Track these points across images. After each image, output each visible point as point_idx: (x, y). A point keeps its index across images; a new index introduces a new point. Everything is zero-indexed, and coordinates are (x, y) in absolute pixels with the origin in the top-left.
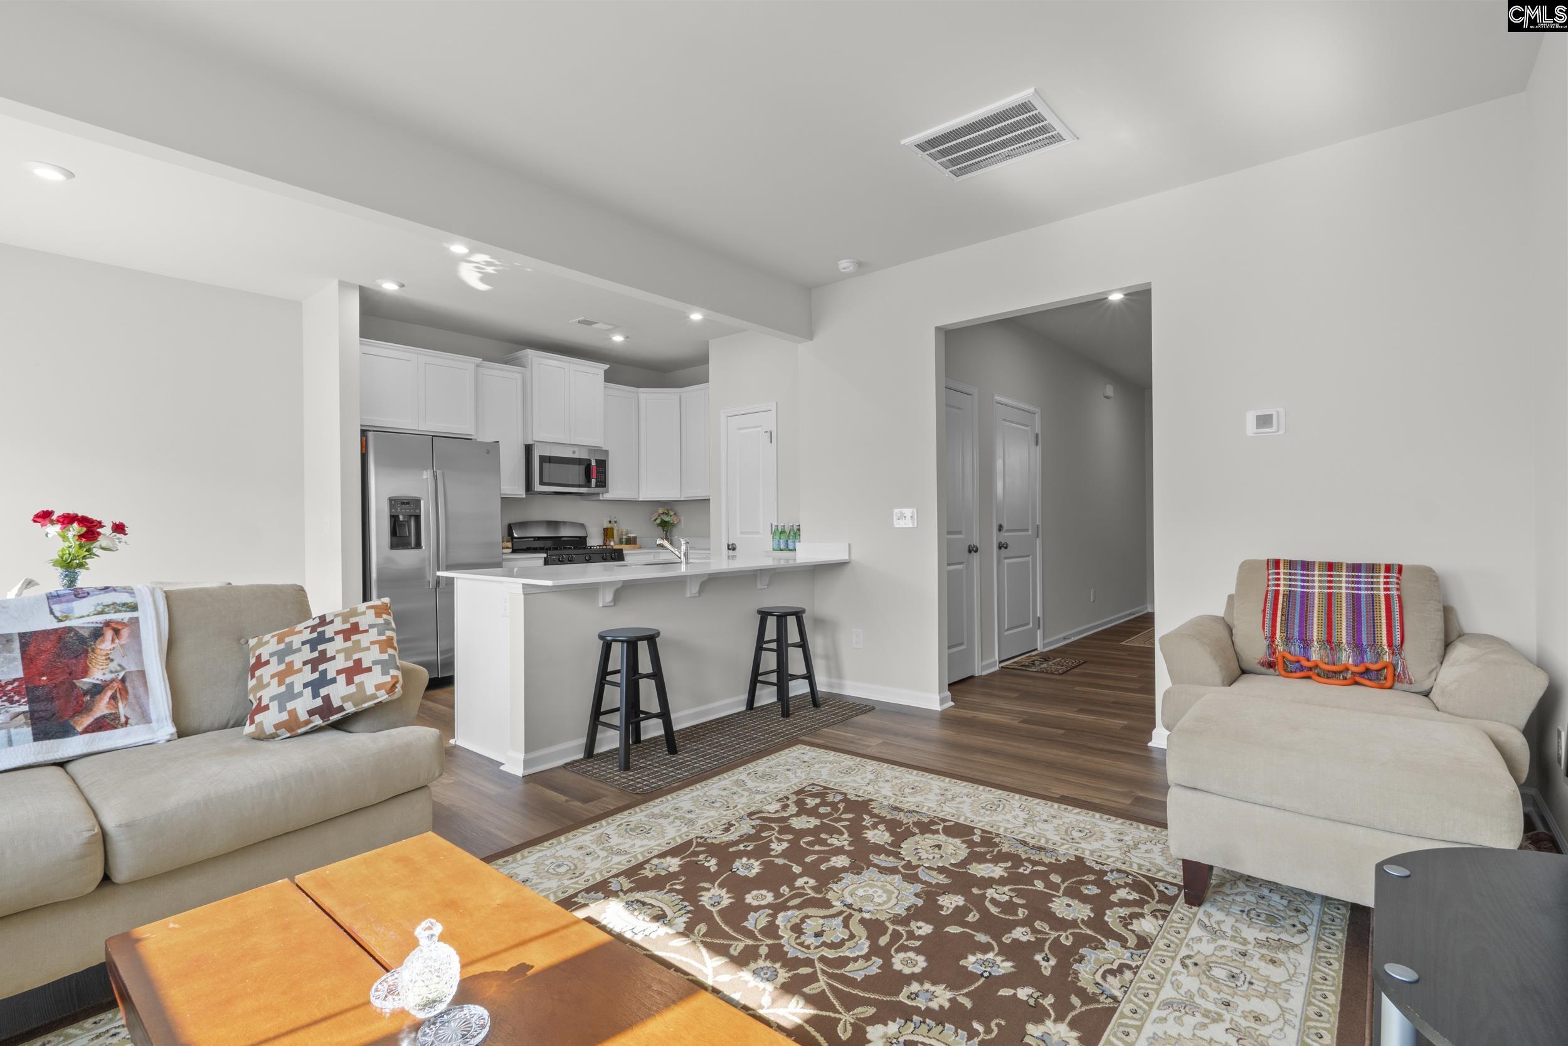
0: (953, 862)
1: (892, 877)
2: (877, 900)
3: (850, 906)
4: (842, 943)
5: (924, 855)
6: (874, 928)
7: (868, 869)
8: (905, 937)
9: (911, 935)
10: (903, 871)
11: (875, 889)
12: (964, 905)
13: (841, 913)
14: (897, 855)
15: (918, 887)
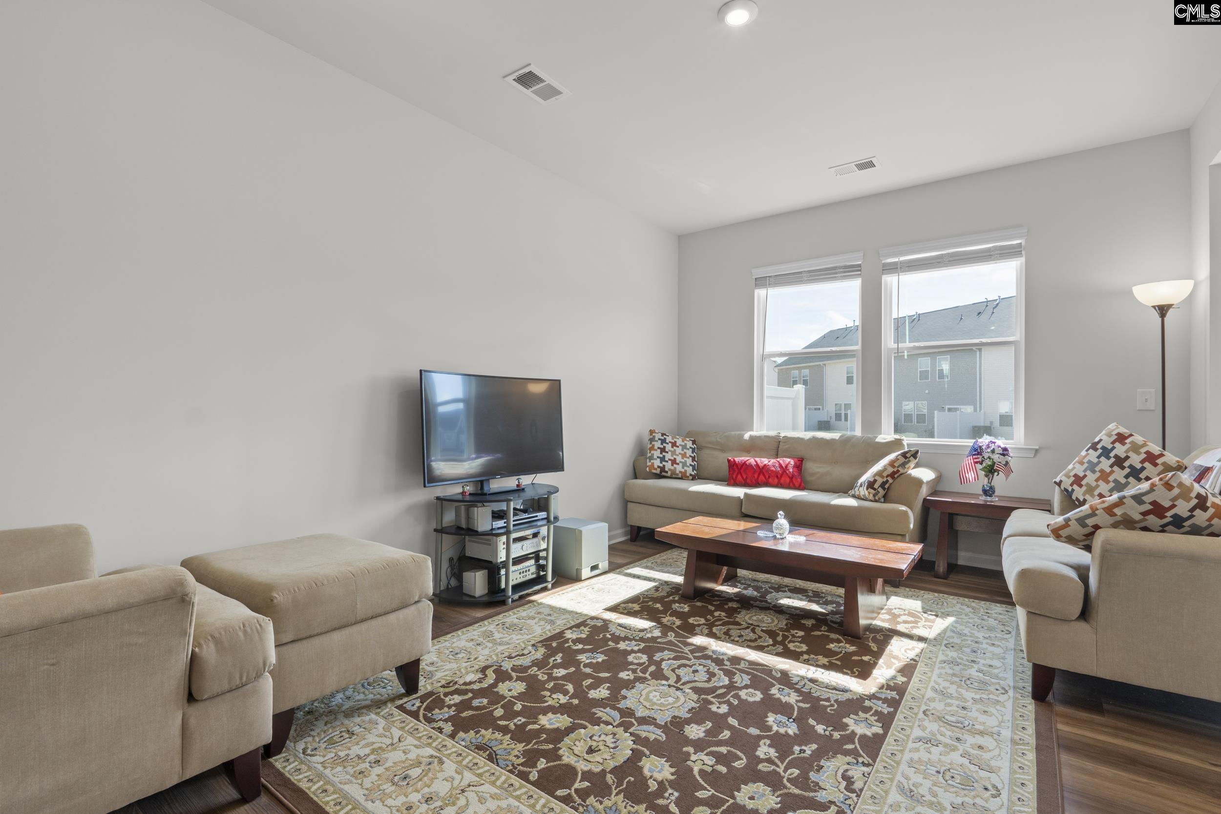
0: (582, 731)
1: (644, 715)
2: (658, 694)
3: (678, 689)
4: (679, 667)
5: (609, 740)
6: (659, 675)
7: (666, 723)
8: (638, 670)
9: (634, 671)
10: (633, 720)
11: (659, 702)
12: (589, 690)
13: (683, 684)
14: (637, 739)
15: (622, 705)
